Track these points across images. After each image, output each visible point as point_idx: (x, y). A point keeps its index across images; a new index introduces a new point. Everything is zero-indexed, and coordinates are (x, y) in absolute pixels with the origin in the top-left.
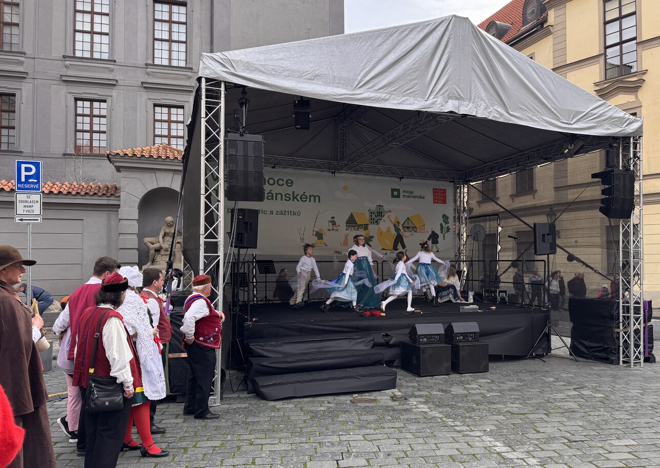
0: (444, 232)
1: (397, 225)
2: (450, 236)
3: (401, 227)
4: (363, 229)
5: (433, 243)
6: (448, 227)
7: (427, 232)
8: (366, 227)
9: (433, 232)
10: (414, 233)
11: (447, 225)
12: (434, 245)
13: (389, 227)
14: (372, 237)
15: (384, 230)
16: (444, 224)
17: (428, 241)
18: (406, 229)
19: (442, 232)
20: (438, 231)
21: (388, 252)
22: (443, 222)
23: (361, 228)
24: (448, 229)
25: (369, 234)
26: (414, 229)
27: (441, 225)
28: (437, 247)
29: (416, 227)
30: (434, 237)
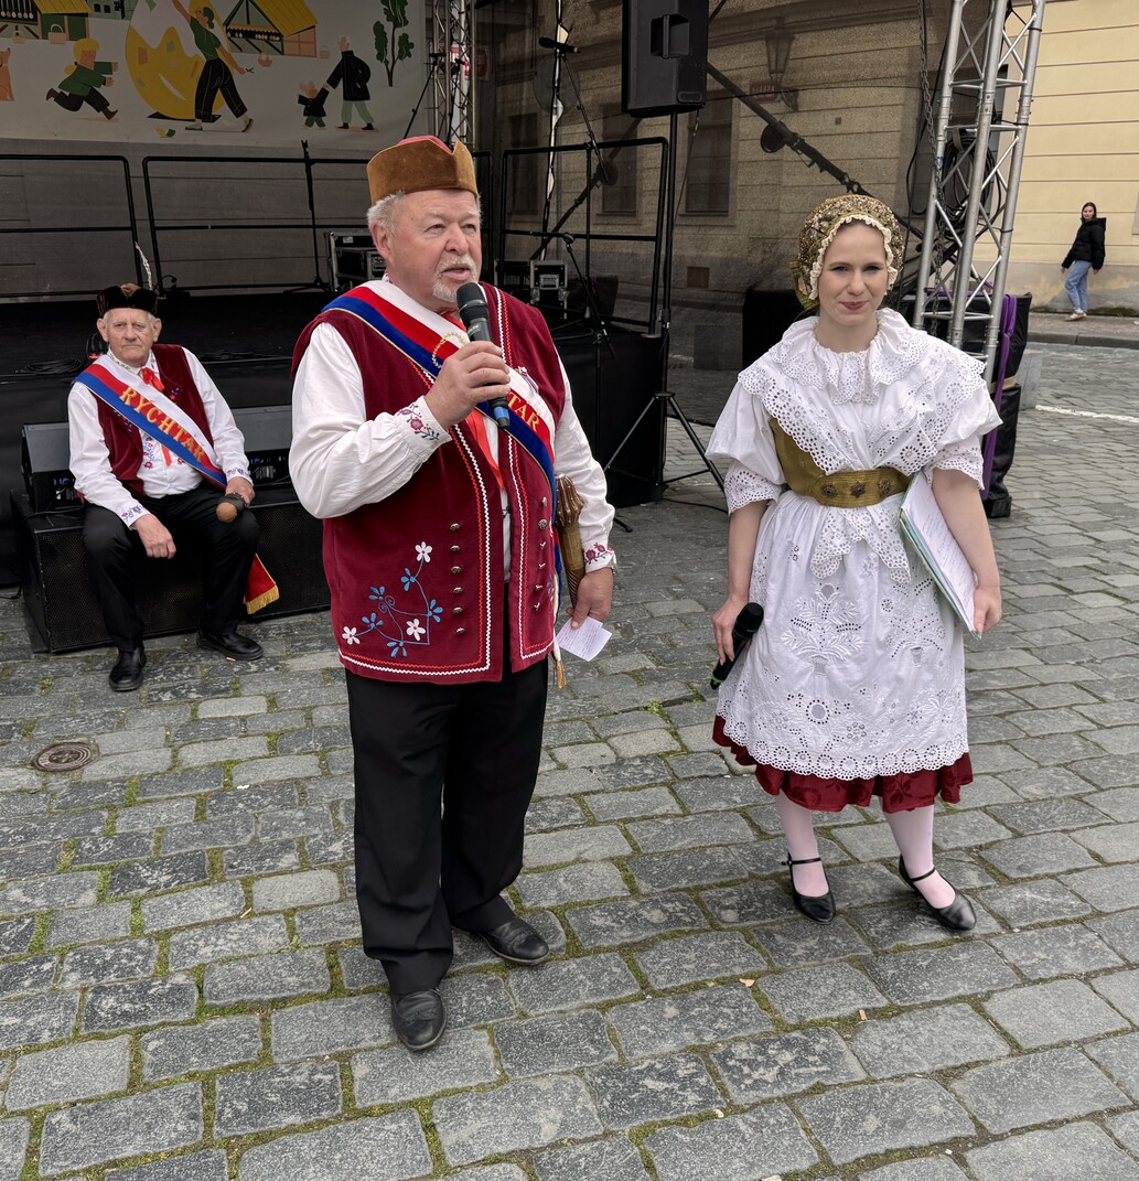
0: (389, 57)
1: (203, 21)
2: (412, 71)
3: (219, 32)
4: (64, 36)
5: (348, 96)
6: (405, 36)
7: (326, 55)
8: (76, 26)
9: (348, 56)
10: (275, 58)
11: (399, 32)
12: (354, 106)
13: (171, 33)
14: (108, 67)
15: (154, 41)
16: (388, 27)
17: (330, 89)
18: (240, 40)
19: (380, 56)
20: (366, 52)
21: (179, 127)
22: (383, 19)
23: (56, 30)
24: (406, 46)
25: (93, 55)
26: (274, 39)
27: (378, 28)
28: (364, 113)
29: (279, 35)
30: (352, 76)
